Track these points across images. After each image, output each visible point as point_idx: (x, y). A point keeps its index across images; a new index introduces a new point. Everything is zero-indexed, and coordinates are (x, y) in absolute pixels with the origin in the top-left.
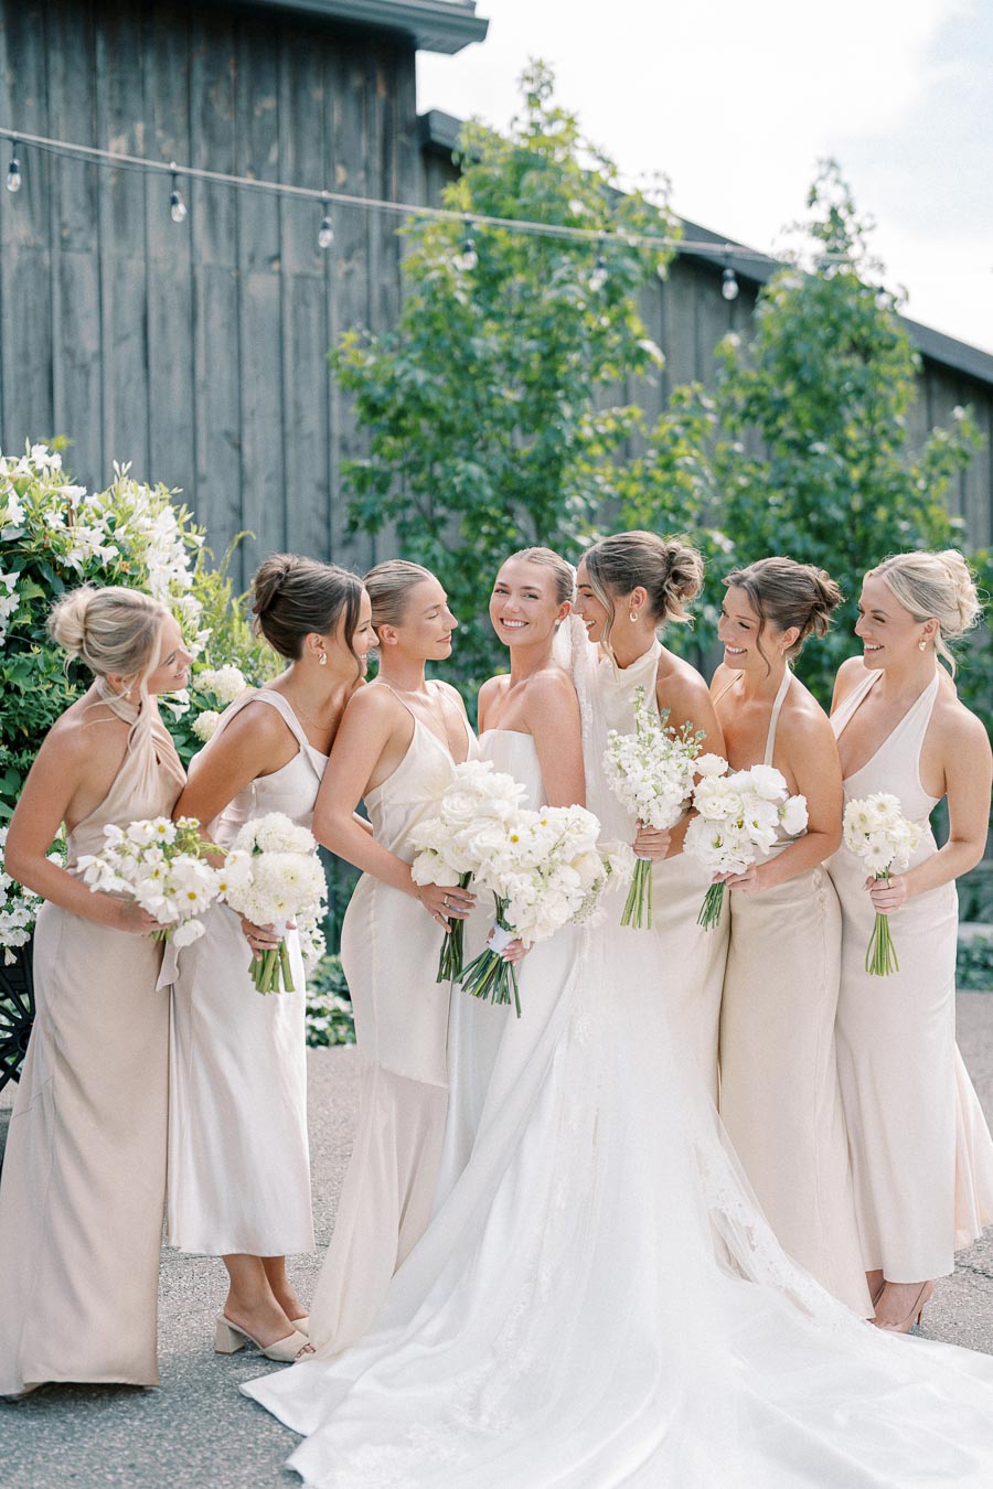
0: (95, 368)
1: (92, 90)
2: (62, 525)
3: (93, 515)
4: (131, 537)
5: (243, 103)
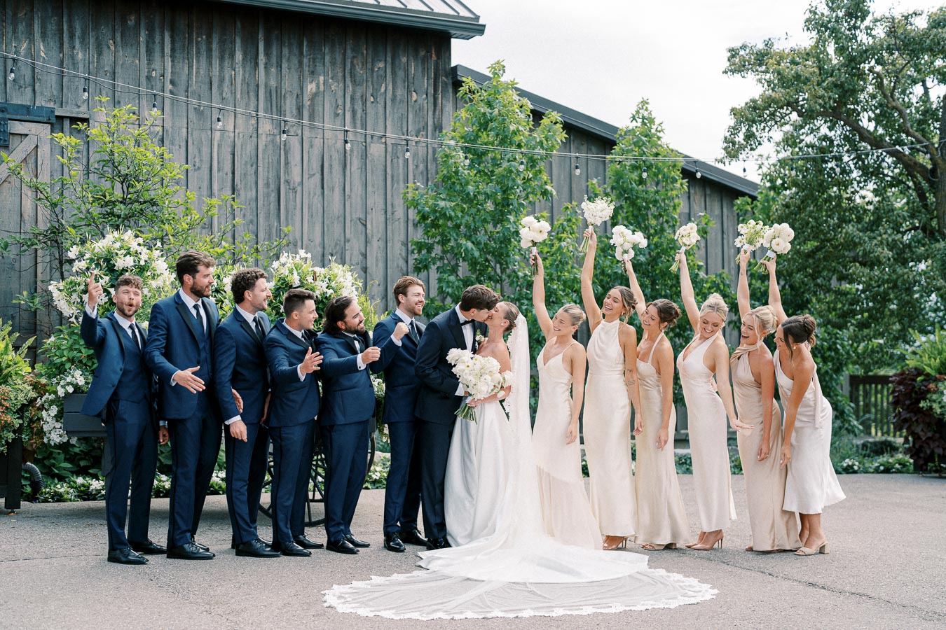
0: (299, 189)
1: (301, 63)
2: (313, 281)
3: (323, 277)
5: (369, 66)
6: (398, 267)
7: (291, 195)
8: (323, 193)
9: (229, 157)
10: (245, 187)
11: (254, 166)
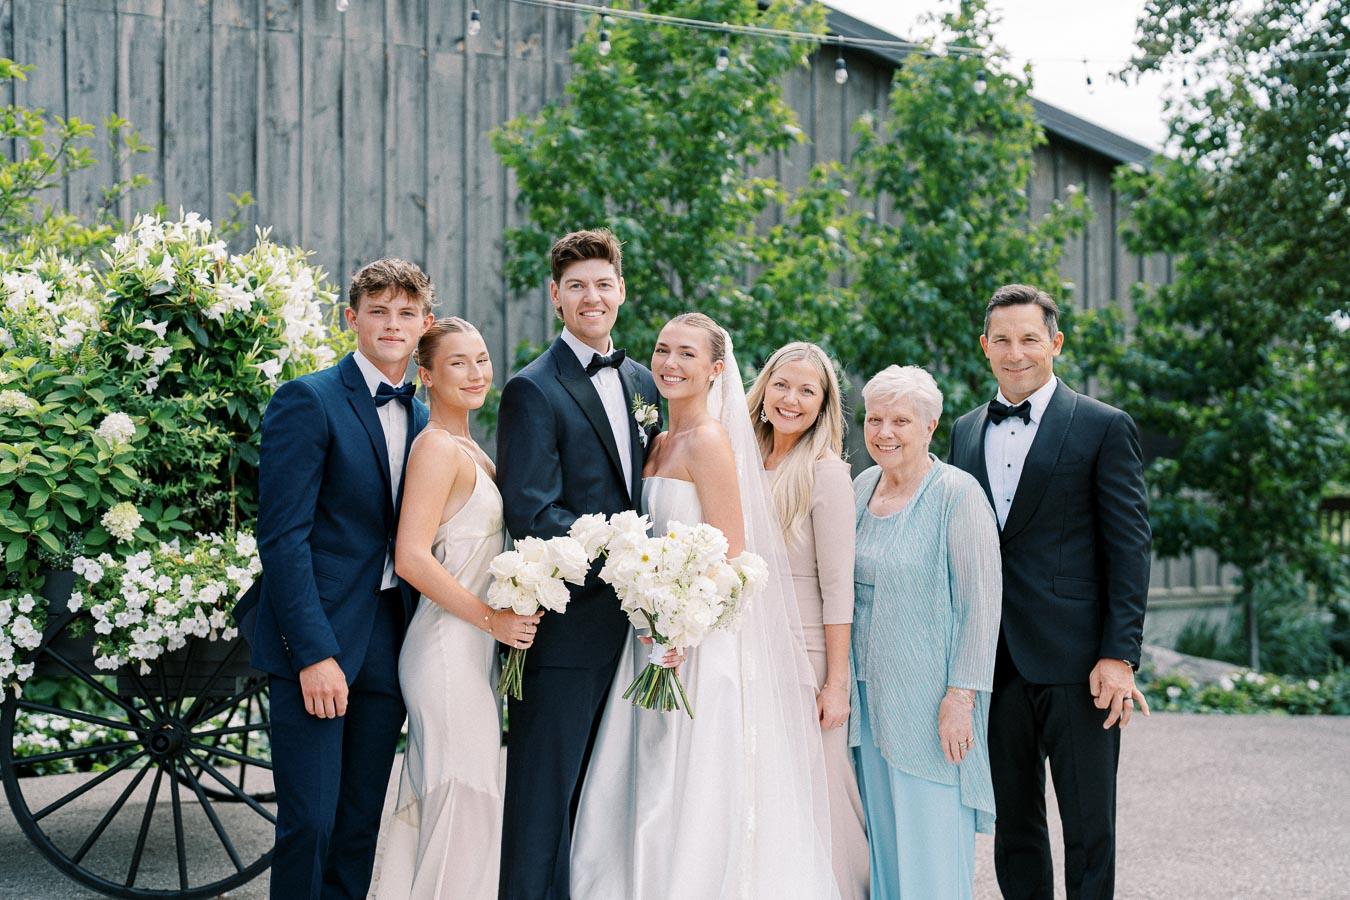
0: (294, 136)
2: (208, 283)
3: (237, 275)
4: (271, 294)
6: (486, 288)
7: (279, 147)
8: (341, 145)
9: (154, 69)
10: (187, 128)
11: (205, 90)
